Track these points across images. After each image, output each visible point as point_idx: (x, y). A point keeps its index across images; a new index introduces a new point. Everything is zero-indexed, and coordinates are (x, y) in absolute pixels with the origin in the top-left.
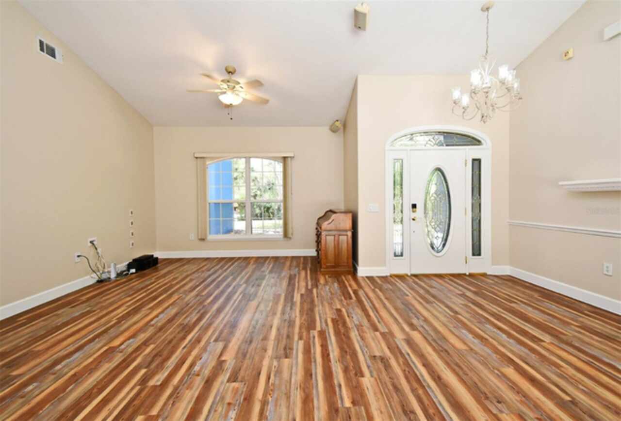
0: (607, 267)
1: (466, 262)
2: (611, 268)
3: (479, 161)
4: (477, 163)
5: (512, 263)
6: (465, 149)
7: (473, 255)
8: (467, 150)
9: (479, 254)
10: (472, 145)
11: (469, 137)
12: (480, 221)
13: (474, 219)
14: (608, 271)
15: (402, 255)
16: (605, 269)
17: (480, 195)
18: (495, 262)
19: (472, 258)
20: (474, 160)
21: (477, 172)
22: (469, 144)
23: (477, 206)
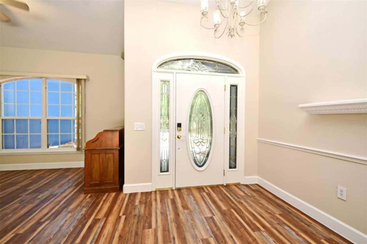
0: (342, 191)
1: (224, 175)
2: (345, 193)
3: (236, 87)
4: (234, 88)
5: (260, 174)
6: (225, 76)
7: (230, 168)
8: (226, 76)
9: (235, 167)
10: (231, 73)
11: (228, 66)
12: (236, 138)
13: (231, 137)
14: (342, 195)
15: (167, 171)
16: (339, 192)
17: (236, 116)
18: (247, 173)
19: (229, 171)
20: (232, 86)
21: (235, 97)
22: (228, 72)
23: (234, 126)
